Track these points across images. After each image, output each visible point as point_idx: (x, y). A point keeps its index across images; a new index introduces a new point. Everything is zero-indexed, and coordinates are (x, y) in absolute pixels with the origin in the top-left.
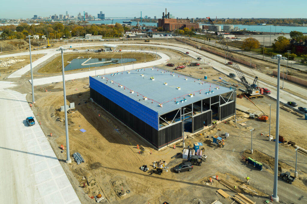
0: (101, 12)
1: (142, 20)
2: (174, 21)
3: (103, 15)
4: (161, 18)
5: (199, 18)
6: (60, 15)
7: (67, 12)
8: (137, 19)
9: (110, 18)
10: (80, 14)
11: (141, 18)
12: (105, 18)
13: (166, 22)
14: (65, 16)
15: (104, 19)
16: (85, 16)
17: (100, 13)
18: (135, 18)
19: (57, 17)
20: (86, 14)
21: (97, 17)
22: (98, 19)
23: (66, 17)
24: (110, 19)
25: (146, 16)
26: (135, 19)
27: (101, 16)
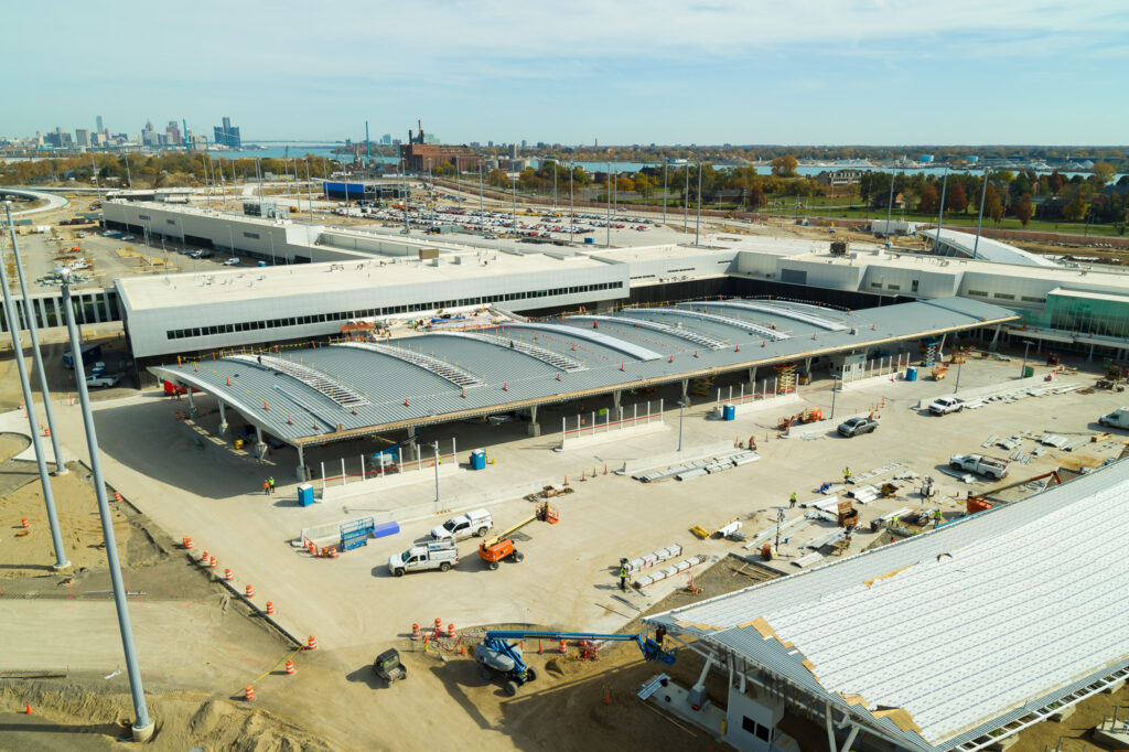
0: (224, 119)
1: (372, 149)
2: (433, 150)
3: (235, 131)
4: (408, 143)
7: (99, 119)
8: (356, 145)
9: (258, 144)
10: (149, 127)
11: (366, 143)
12: (243, 145)
13: (416, 151)
14: (94, 136)
15: (240, 147)
16: (170, 134)
17: (221, 126)
18: (348, 141)
19: (68, 138)
20: (172, 128)
21: (214, 140)
22: (219, 145)
23: (102, 139)
24: (259, 148)
25: (387, 137)
26: (348, 146)
27: (228, 135)
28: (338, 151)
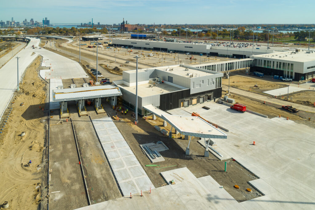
0: (46, 18)
5: (140, 24)
6: (7, 21)
7: (12, 18)
10: (26, 20)
12: (50, 25)
16: (31, 22)
19: (4, 23)
21: (42, 23)
23: (13, 23)
27: (46, 22)
28: (78, 26)
